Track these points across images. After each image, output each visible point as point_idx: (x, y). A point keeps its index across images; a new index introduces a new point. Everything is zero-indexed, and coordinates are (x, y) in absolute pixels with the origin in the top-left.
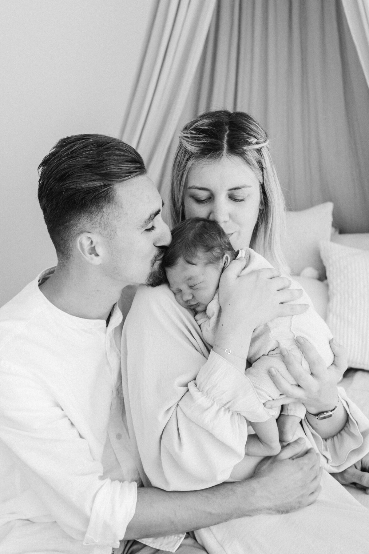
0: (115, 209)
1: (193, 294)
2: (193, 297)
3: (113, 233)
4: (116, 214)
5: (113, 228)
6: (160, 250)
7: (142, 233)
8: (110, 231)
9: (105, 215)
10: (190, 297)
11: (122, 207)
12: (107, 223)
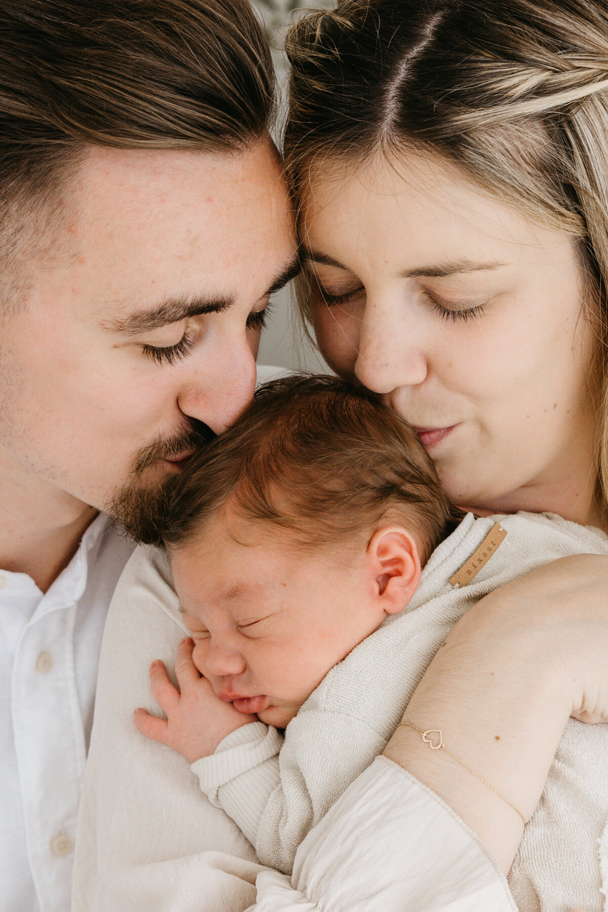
0: (48, 223)
1: (243, 657)
2: (246, 668)
3: (15, 297)
4: (44, 242)
5: (21, 284)
6: (190, 430)
7: (115, 347)
8: (8, 287)
9: (10, 226)
10: (234, 667)
11: (71, 229)
12: (7, 255)
